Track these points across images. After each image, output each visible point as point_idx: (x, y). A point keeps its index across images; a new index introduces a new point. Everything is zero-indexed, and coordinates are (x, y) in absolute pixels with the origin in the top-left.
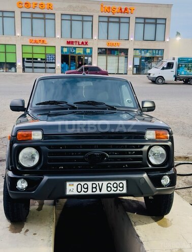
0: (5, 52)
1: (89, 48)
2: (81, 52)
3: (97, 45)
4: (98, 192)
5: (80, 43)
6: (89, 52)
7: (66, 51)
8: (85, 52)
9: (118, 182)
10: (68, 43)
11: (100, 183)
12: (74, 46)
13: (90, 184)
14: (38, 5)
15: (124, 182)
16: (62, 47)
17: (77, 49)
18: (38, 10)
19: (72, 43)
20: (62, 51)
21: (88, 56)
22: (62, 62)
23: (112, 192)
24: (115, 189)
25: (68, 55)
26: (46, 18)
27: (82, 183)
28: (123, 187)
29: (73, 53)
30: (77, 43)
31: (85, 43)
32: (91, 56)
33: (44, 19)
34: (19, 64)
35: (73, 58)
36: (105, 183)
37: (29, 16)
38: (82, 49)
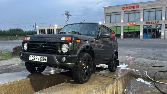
0: (116, 30)
1: (159, 25)
2: (155, 27)
3: (165, 22)
4: (37, 61)
5: (154, 23)
6: (160, 27)
7: (146, 27)
8: (157, 27)
9: (44, 57)
10: (147, 23)
11: (39, 57)
12: (151, 24)
13: (35, 56)
14: (132, 7)
15: (46, 58)
16: (144, 26)
17: (152, 26)
18: (132, 9)
19: (149, 23)
20: (144, 27)
21: (158, 29)
22: (143, 33)
23: (42, 61)
24: (43, 60)
25: (147, 29)
26: (136, 12)
27: (34, 56)
28: (45, 60)
29: (150, 28)
30: (152, 23)
31: (157, 22)
32: (161, 29)
33: (135, 13)
34: (122, 34)
35: (150, 31)
36: (40, 57)
37: (128, 12)
38: (155, 26)
